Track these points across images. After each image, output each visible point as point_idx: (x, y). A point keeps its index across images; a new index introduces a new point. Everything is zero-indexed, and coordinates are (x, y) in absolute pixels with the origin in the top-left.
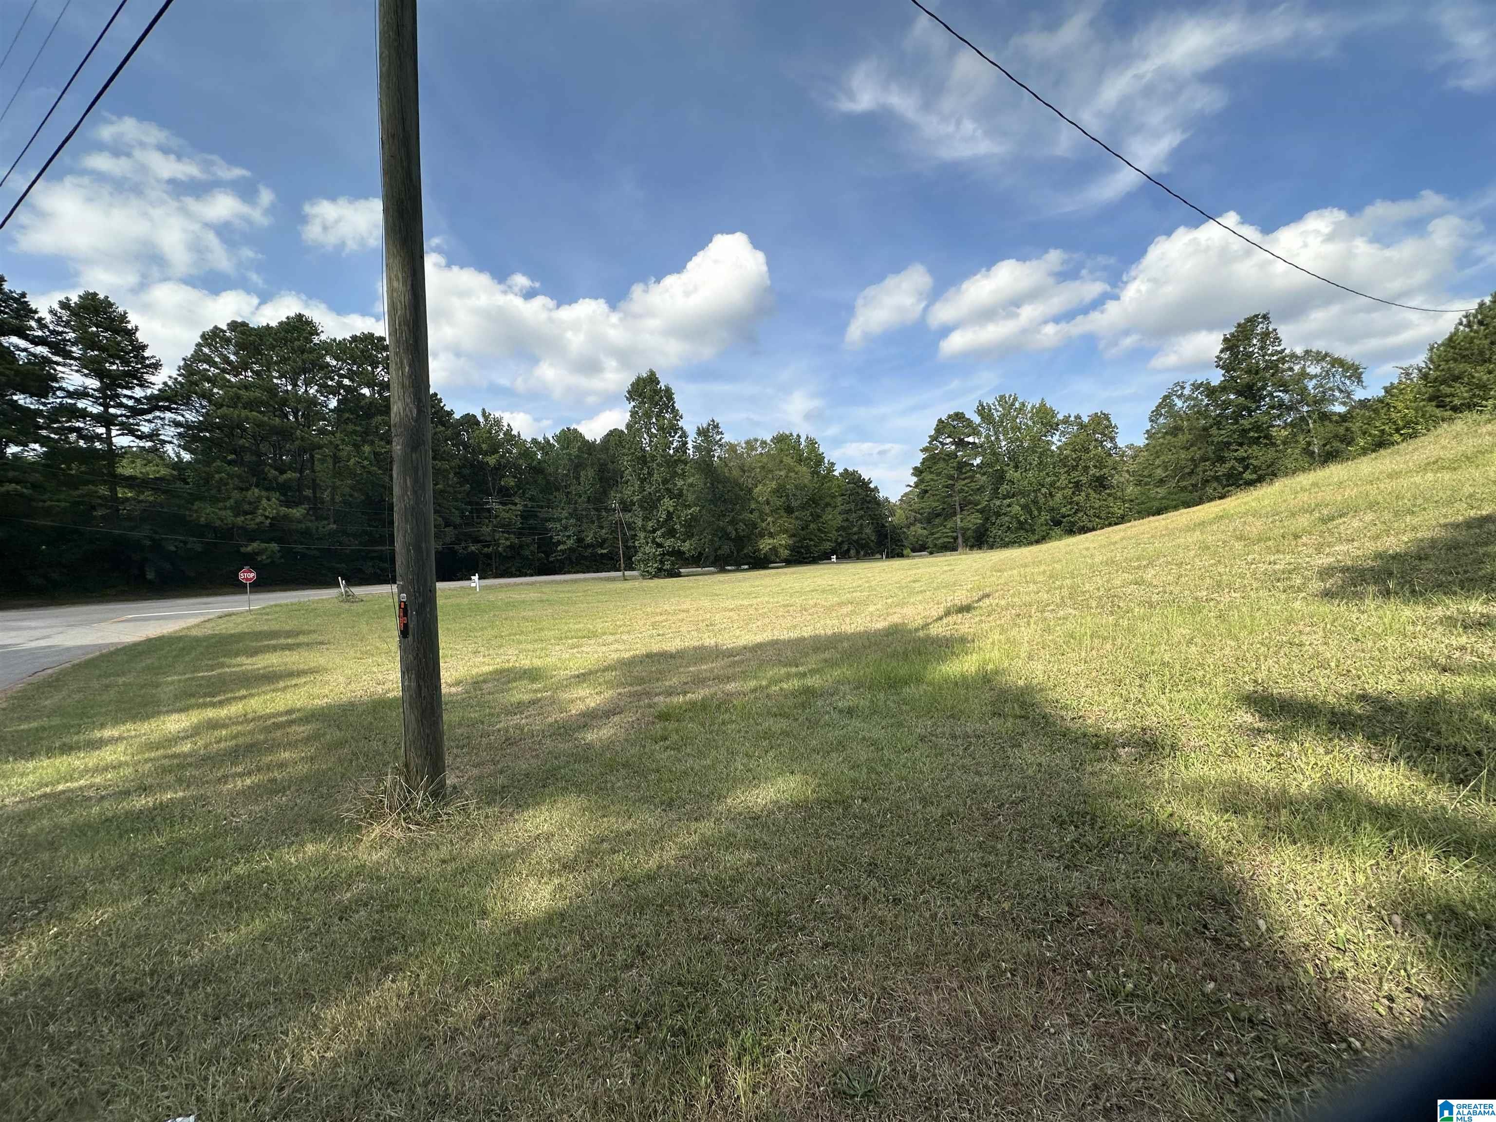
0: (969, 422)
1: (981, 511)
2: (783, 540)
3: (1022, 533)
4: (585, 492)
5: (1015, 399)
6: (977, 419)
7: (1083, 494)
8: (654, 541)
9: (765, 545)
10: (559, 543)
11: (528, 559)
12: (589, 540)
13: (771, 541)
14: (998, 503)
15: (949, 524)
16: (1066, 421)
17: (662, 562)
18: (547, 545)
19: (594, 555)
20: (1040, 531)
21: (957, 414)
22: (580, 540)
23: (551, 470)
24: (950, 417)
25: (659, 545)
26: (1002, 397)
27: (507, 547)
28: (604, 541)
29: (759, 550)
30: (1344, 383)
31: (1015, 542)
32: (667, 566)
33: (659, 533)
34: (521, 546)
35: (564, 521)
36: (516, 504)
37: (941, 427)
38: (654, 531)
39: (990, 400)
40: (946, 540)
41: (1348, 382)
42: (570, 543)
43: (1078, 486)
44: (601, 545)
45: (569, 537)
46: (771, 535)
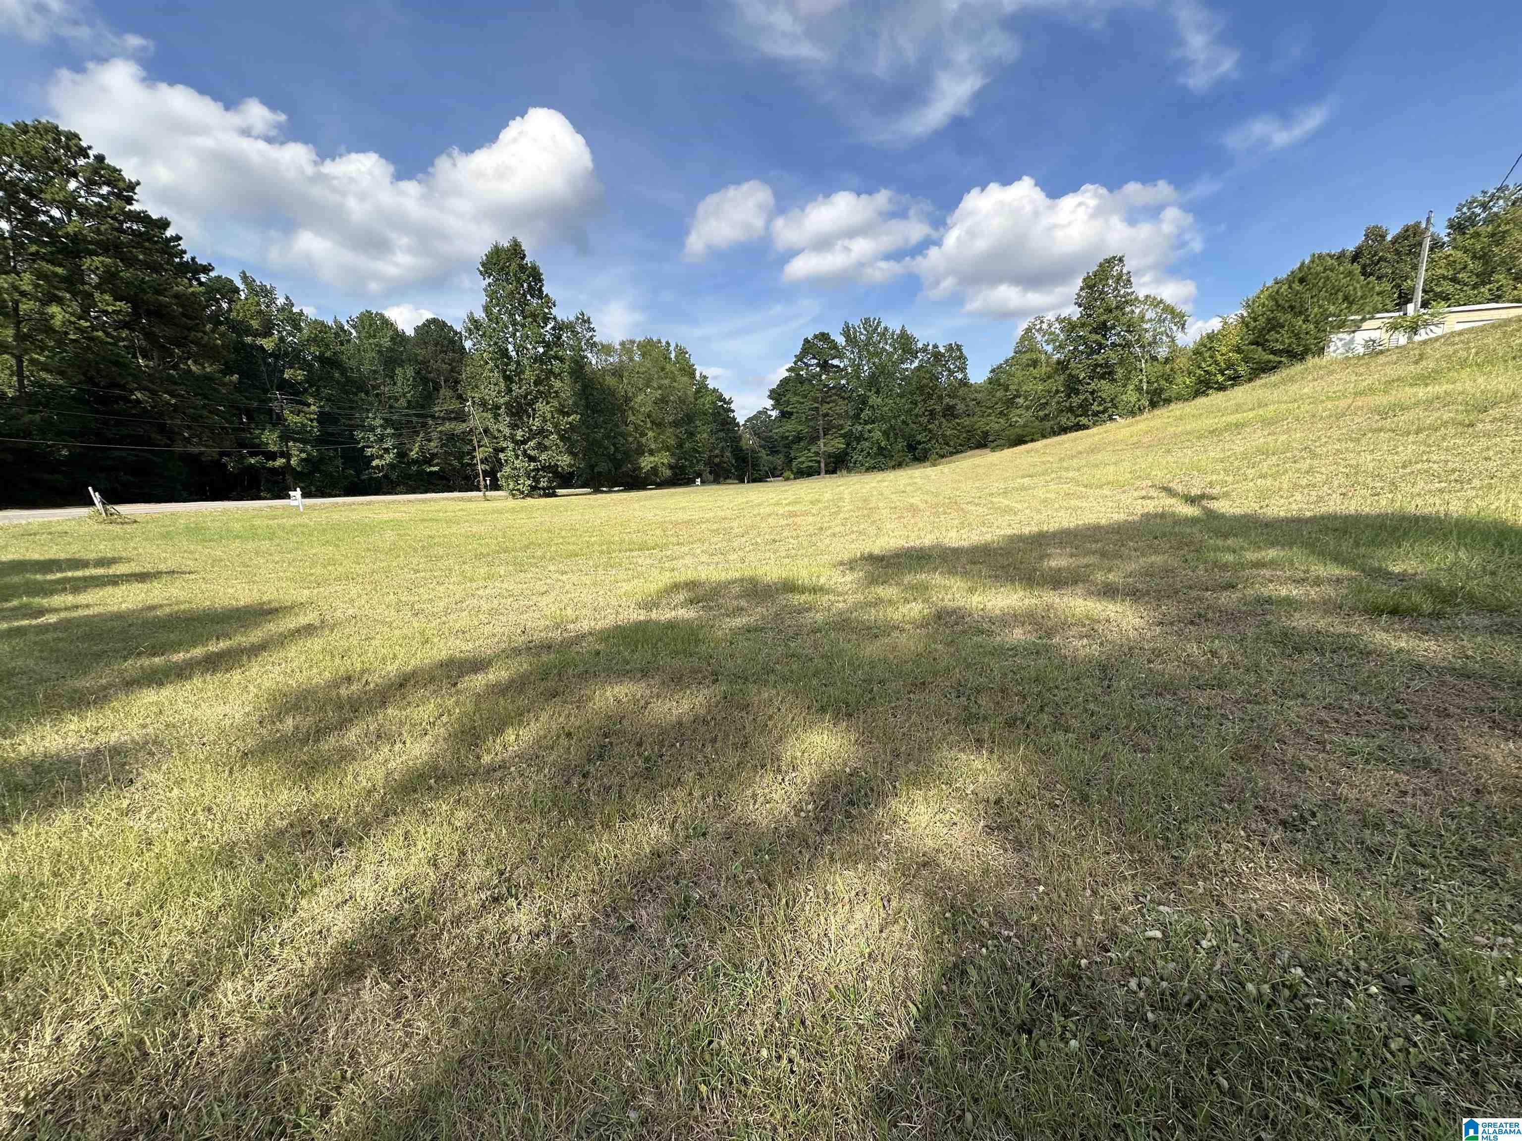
0: (834, 346)
1: (844, 436)
2: (664, 458)
3: (881, 459)
4: (404, 395)
5: (879, 323)
6: (841, 340)
7: (937, 422)
8: (525, 453)
9: (646, 462)
10: (372, 457)
11: (332, 476)
12: (413, 454)
13: (652, 459)
14: (860, 428)
15: (814, 449)
16: (924, 350)
17: (536, 480)
18: (358, 459)
19: (421, 473)
20: (897, 457)
21: (823, 334)
22: (402, 455)
23: (353, 363)
24: (816, 337)
25: (532, 459)
26: (867, 320)
27: (302, 460)
28: (434, 456)
29: (640, 469)
30: (1171, 329)
31: (874, 468)
32: (543, 483)
33: (532, 444)
34: (321, 460)
35: (379, 431)
36: (309, 405)
37: (808, 347)
38: (524, 442)
39: (856, 322)
40: (810, 464)
41: (1175, 328)
42: (389, 458)
43: (932, 413)
44: (429, 462)
45: (387, 450)
46: (652, 453)
